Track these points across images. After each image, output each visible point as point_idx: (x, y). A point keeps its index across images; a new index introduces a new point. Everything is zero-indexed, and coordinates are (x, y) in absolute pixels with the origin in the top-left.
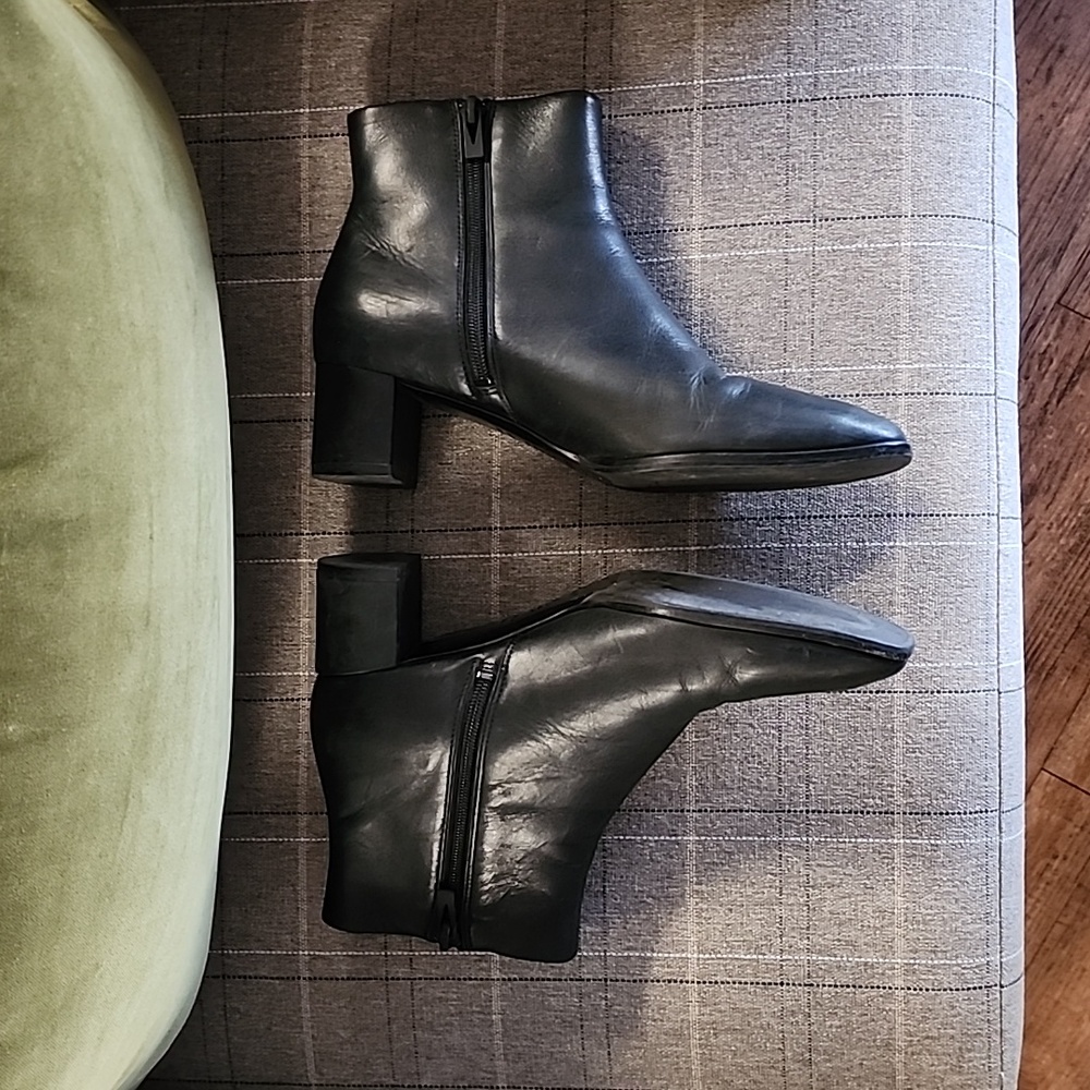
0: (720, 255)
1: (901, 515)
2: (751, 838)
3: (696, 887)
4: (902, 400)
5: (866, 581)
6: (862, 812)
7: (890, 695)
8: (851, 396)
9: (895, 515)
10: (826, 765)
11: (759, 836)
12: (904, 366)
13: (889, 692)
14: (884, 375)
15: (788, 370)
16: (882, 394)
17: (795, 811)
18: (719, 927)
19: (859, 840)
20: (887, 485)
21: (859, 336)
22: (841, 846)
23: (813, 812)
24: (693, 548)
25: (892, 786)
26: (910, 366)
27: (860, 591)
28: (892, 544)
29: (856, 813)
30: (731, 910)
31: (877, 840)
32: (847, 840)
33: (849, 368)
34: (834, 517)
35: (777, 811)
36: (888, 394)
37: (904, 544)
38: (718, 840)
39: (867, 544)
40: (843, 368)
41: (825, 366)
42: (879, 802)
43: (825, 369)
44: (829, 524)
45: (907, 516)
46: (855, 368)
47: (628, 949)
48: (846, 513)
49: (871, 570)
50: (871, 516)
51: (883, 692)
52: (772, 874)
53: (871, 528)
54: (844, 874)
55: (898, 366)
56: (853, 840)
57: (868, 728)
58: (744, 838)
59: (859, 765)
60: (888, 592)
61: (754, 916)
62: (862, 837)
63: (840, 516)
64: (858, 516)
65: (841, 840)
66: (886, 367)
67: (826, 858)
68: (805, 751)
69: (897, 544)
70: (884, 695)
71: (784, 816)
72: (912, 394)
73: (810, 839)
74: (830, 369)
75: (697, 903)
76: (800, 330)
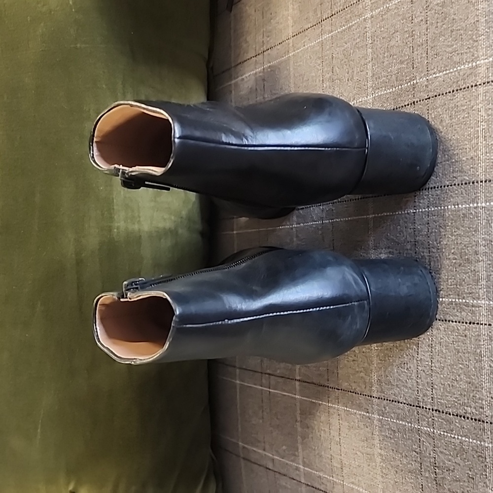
0: (379, 10)
1: (482, 182)
2: (404, 423)
3: (380, 451)
4: (481, 89)
5: (459, 235)
6: (464, 417)
7: (478, 326)
8: (450, 92)
9: (477, 182)
10: (442, 376)
11: (408, 423)
12: (482, 61)
13: (478, 324)
14: (469, 72)
15: (415, 82)
16: (468, 87)
17: (426, 408)
18: (392, 482)
19: (464, 438)
20: (472, 158)
21: (452, 46)
22: (453, 440)
23: (436, 410)
24: (371, 216)
25: (482, 400)
26: (486, 61)
27: (457, 243)
28: (475, 205)
29: (461, 416)
30: (397, 472)
31: (475, 441)
32: (456, 437)
33: (448, 72)
34: (441, 187)
35: (417, 406)
36: (472, 86)
37: (484, 205)
38: (388, 420)
39: (460, 206)
40: (444, 72)
41: (434, 73)
42: (474, 411)
43: (434, 76)
44: (438, 192)
45: (486, 181)
46: (451, 70)
47: (353, 483)
48: (448, 183)
49: (463, 226)
50: (462, 184)
51: (474, 323)
52: (416, 452)
53: (462, 193)
54: (456, 463)
55: (478, 63)
56: (460, 437)
57: (465, 351)
58: (401, 422)
59: (461, 380)
60: (474, 243)
61: (408, 480)
62: (465, 436)
63: (444, 186)
64: (455, 185)
65: (453, 436)
66: (470, 65)
67: (445, 447)
68: (430, 364)
69: (479, 205)
70: (474, 326)
71: (420, 410)
72: (488, 82)
73: (435, 431)
74: (437, 75)
75: (380, 463)
76: (420, 51)
